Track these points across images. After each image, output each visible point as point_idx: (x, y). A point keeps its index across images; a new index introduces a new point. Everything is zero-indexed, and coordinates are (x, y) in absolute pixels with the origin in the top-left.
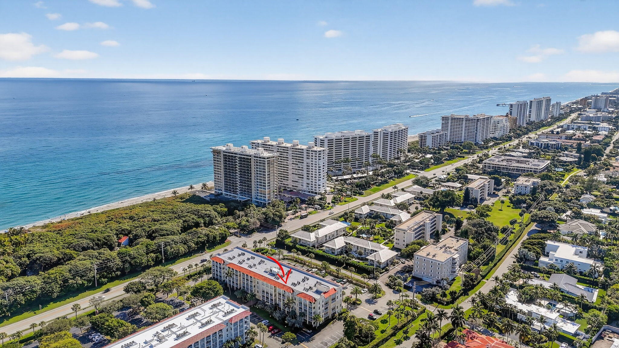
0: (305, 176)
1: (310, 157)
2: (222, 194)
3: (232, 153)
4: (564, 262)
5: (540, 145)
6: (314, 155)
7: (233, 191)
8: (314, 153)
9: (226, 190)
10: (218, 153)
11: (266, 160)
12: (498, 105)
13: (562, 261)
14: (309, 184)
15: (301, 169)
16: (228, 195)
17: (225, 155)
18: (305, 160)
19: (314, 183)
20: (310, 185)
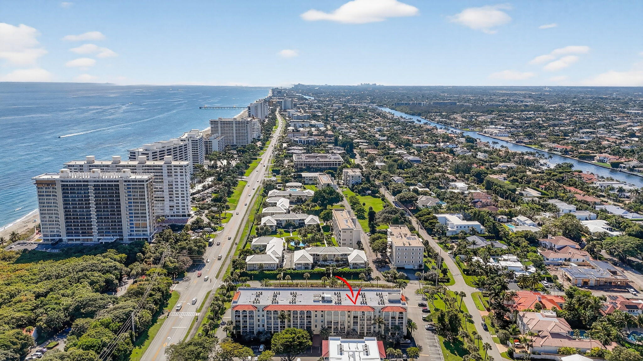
0: (167, 198)
1: (173, 174)
2: (61, 240)
3: (73, 181)
4: (463, 227)
5: (303, 142)
6: (179, 171)
7: (82, 233)
8: (179, 168)
9: (69, 233)
10: (52, 184)
11: (145, 184)
12: (200, 108)
13: (461, 227)
14: (173, 207)
15: (159, 189)
16: (72, 240)
17: (63, 185)
18: (166, 179)
19: (180, 205)
20: (175, 208)
